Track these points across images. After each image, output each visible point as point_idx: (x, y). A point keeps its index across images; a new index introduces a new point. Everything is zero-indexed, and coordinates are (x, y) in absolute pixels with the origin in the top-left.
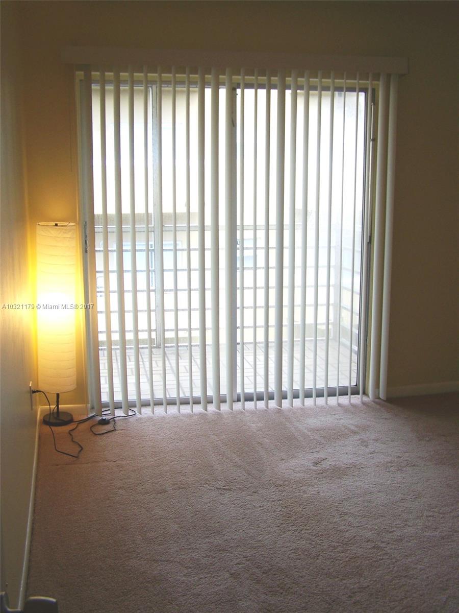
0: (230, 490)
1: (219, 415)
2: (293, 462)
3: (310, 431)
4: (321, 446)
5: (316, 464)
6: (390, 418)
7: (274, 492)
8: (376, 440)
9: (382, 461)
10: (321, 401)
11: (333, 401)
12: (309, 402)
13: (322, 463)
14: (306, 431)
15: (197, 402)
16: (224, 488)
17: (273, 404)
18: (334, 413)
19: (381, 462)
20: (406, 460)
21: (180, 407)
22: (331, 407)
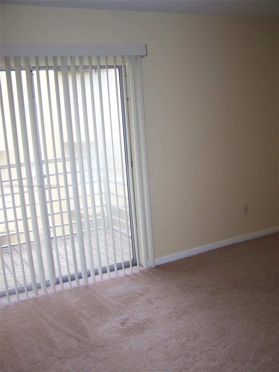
0: (69, 357)
1: (47, 297)
2: (107, 325)
3: (112, 299)
4: (122, 309)
5: (123, 324)
6: (161, 280)
7: (100, 353)
8: (157, 298)
9: (165, 313)
10: (113, 274)
11: (121, 273)
12: (106, 276)
13: (127, 322)
14: (109, 299)
15: (30, 289)
16: (64, 356)
17: (82, 282)
18: (124, 282)
19: (165, 315)
20: (180, 310)
21: (18, 295)
22: (120, 278)
